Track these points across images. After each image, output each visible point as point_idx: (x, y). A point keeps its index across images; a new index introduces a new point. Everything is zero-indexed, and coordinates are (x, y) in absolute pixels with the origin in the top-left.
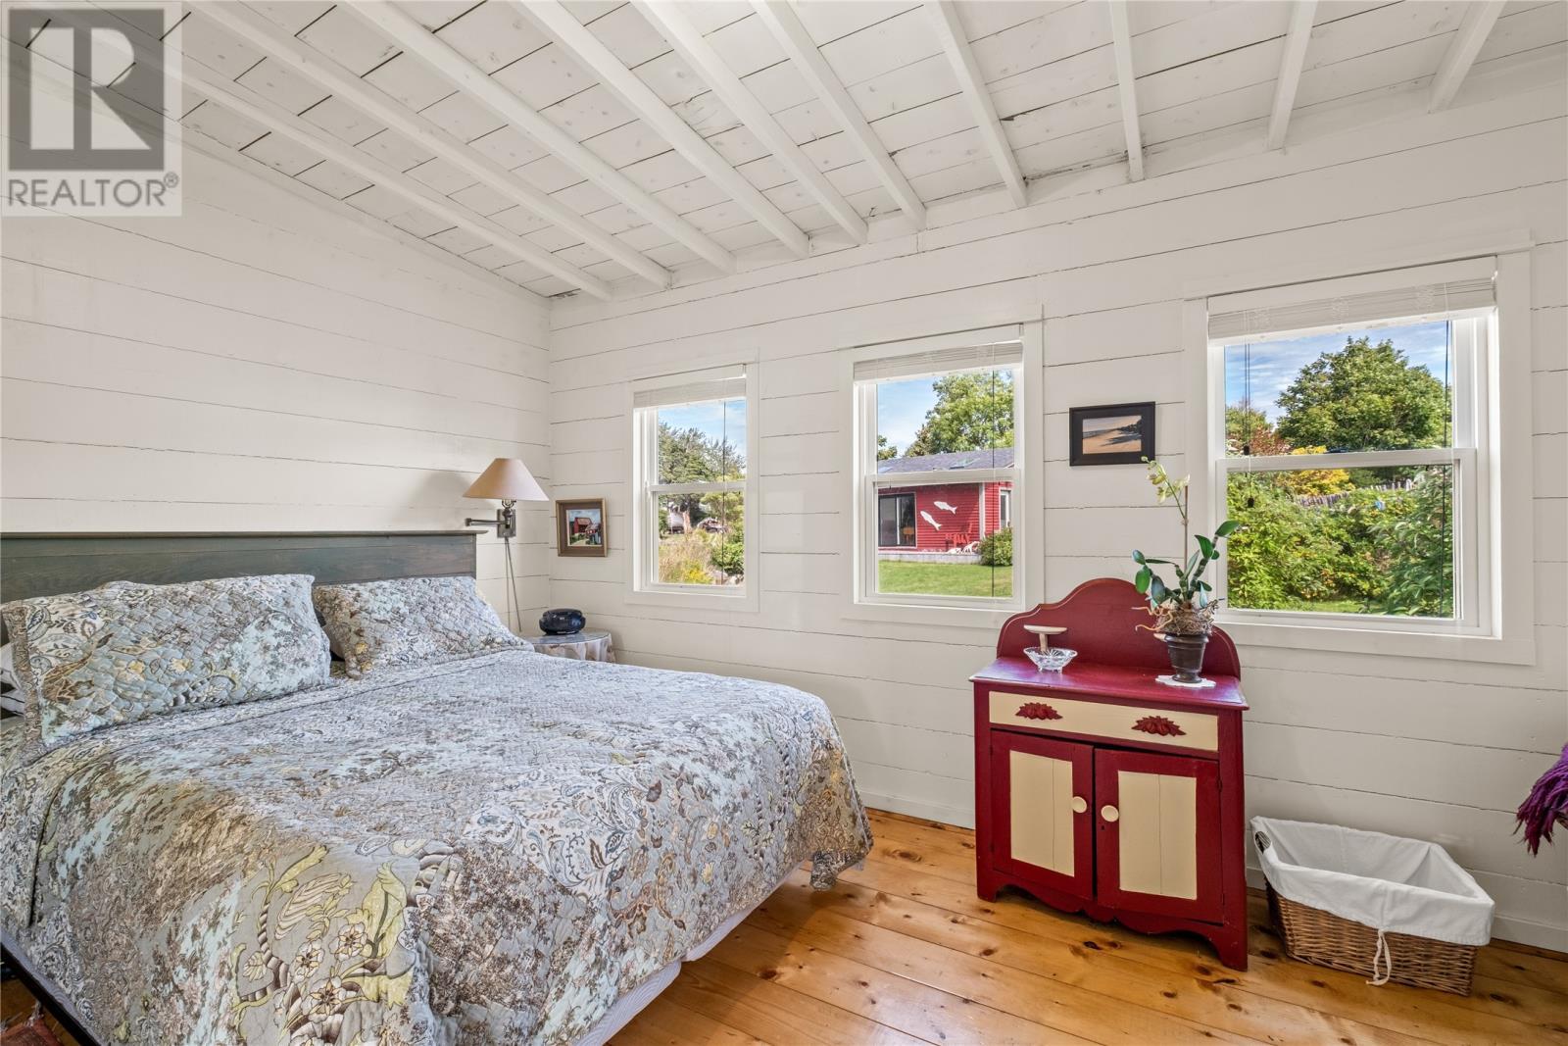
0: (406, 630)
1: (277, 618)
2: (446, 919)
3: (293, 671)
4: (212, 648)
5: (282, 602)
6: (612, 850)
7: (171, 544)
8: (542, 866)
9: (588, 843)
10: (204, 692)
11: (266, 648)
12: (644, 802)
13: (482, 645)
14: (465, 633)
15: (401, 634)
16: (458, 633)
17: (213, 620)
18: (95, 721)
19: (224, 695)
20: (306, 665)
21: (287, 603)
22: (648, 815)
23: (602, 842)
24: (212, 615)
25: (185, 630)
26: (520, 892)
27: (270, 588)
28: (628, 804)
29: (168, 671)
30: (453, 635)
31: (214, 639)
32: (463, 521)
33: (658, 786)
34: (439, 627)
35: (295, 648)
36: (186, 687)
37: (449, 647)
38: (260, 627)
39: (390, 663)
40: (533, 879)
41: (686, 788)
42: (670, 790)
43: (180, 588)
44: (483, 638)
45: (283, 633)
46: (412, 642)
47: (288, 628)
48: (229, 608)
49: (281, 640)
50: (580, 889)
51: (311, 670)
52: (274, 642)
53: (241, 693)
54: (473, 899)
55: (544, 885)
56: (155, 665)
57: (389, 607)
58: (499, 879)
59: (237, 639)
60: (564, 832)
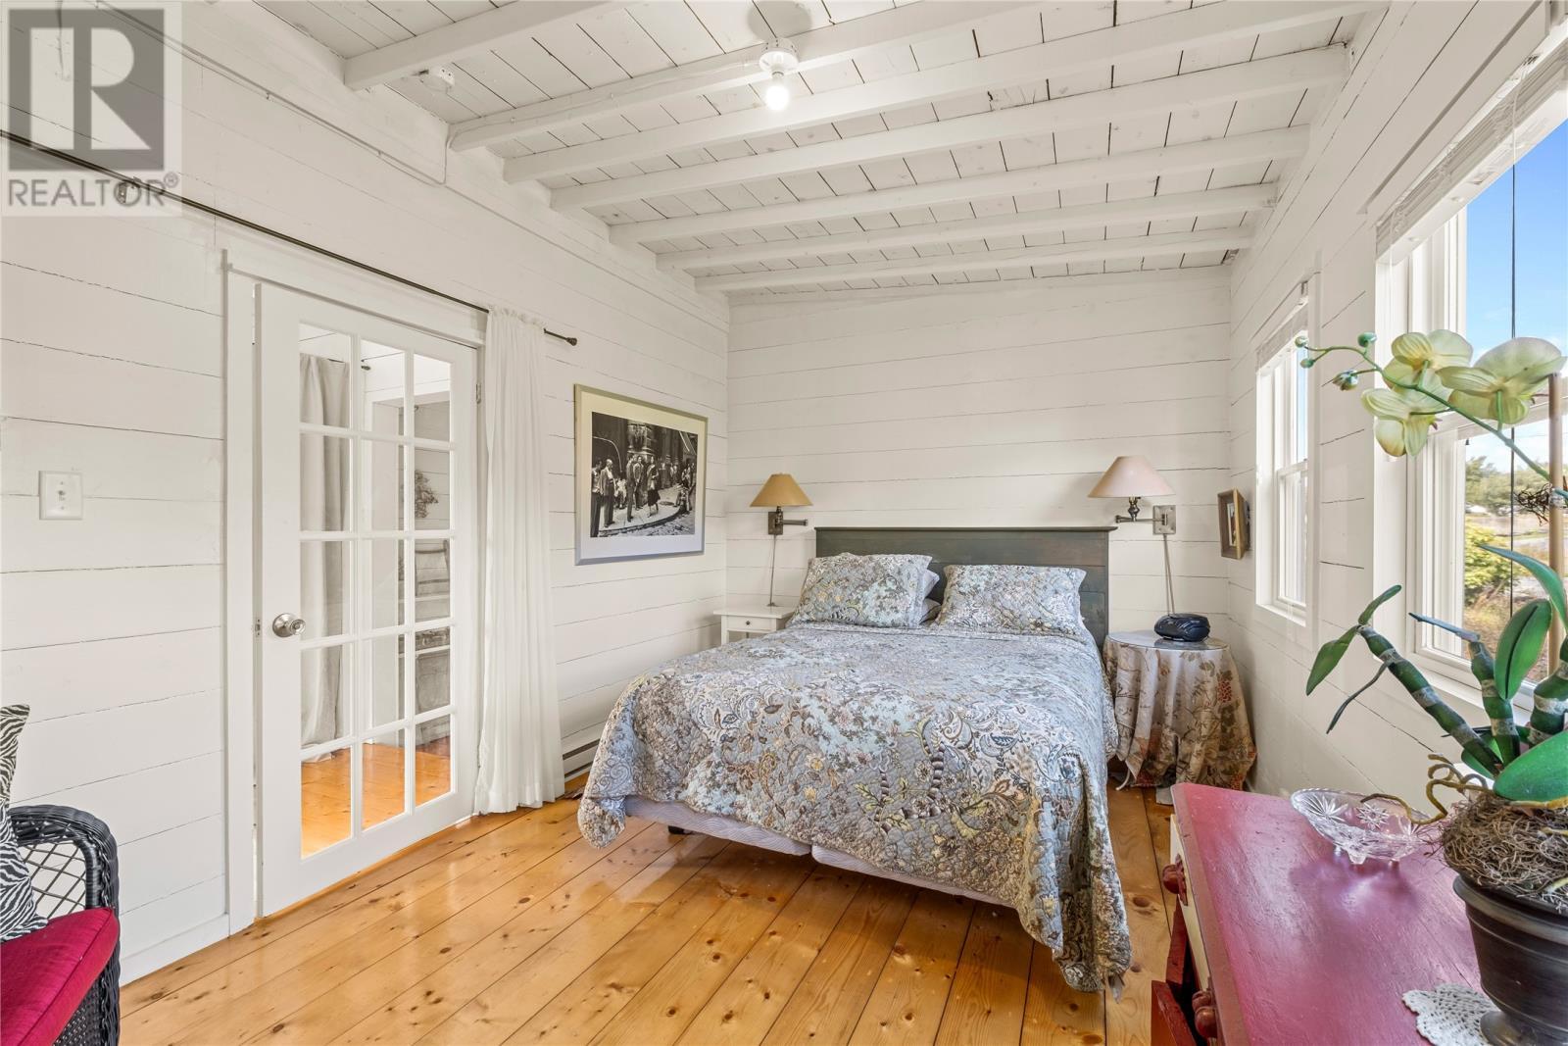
0: (973, 602)
1: (890, 580)
2: (645, 700)
3: (888, 613)
4: (855, 592)
5: (897, 571)
6: (727, 722)
7: (895, 534)
8: (687, 704)
9: (715, 709)
10: (845, 614)
11: (879, 597)
12: (762, 710)
13: (1032, 626)
14: (1017, 613)
15: (968, 605)
16: (1012, 612)
17: (862, 577)
18: (806, 617)
19: (854, 618)
20: (897, 612)
21: (899, 573)
22: (759, 718)
23: (723, 714)
24: (862, 574)
25: (848, 580)
26: (674, 709)
27: (893, 562)
28: (752, 704)
29: (834, 600)
30: (1006, 612)
31: (857, 587)
32: (1113, 518)
33: (779, 706)
34: (998, 604)
35: (893, 600)
36: (837, 609)
37: (1003, 622)
38: (880, 585)
39: (956, 624)
40: (680, 707)
41: (797, 721)
42: (783, 715)
43: (858, 558)
44: (1032, 620)
45: (890, 590)
46: (974, 611)
47: (894, 588)
48: (871, 571)
49: (888, 593)
50: (705, 730)
51: (899, 615)
52: (884, 594)
53: (861, 619)
54: (656, 699)
55: (683, 713)
56: (830, 595)
57: (972, 584)
58: (670, 698)
59: (867, 590)
60: (707, 696)
